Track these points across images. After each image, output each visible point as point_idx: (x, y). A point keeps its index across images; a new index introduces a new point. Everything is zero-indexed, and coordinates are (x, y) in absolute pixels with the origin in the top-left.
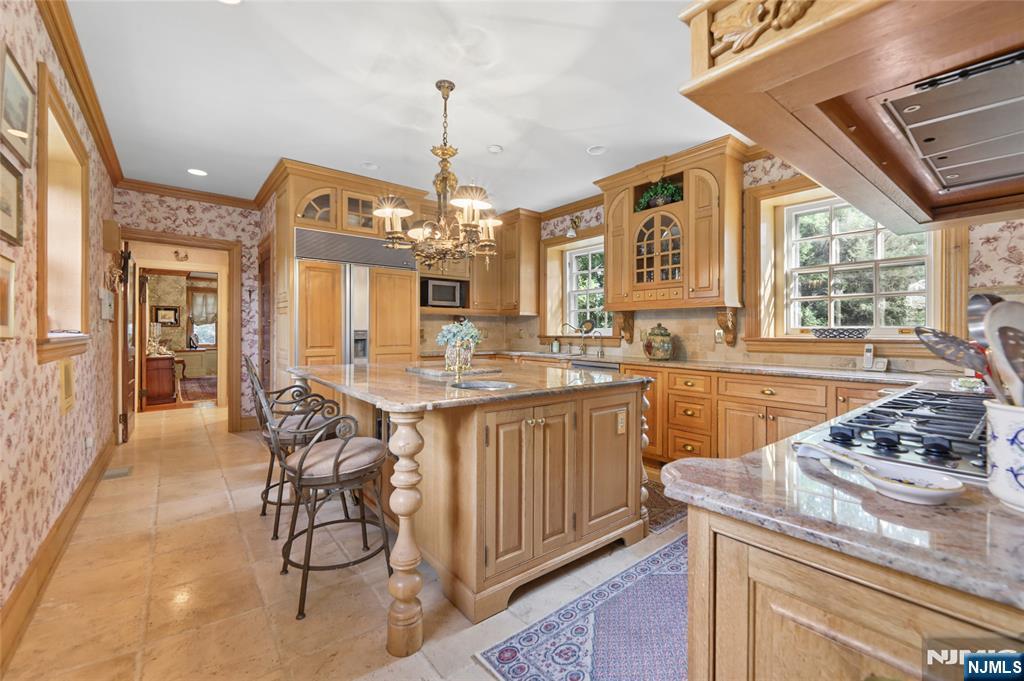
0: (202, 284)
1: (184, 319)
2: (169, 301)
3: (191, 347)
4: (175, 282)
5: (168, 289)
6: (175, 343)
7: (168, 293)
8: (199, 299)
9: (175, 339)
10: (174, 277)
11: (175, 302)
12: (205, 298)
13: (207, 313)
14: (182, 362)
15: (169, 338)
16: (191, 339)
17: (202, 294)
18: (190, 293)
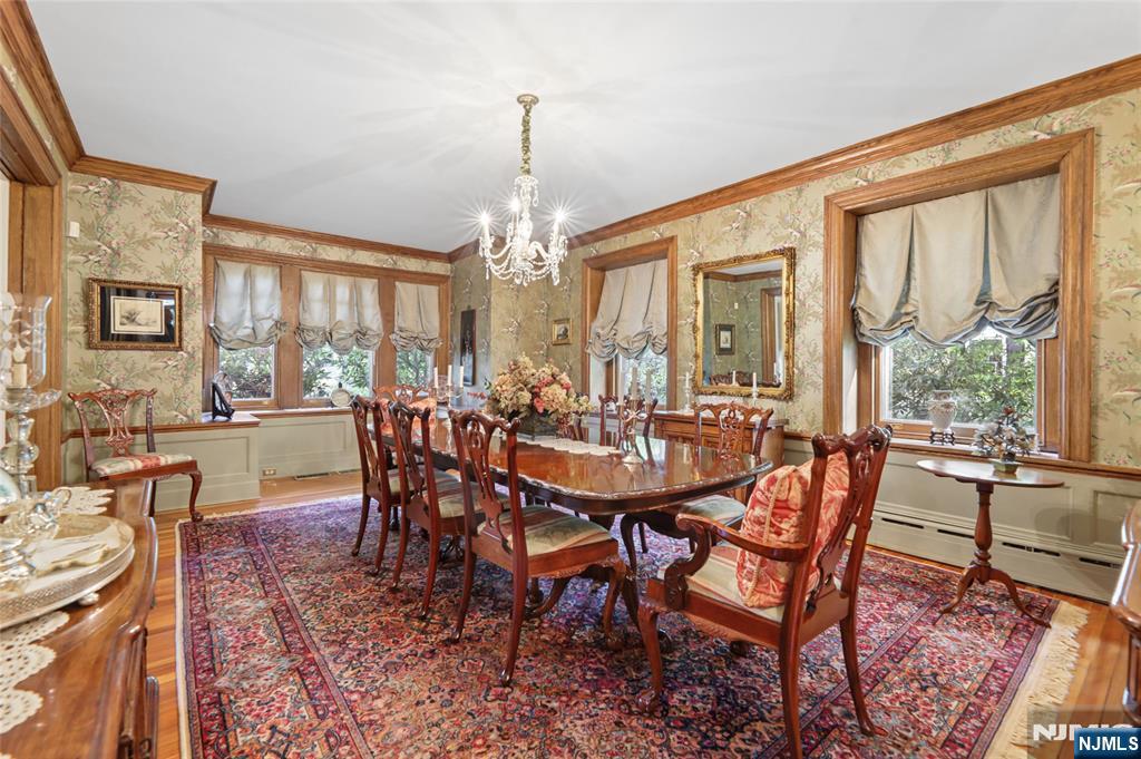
0: (241, 240)
1: (193, 329)
2: (148, 267)
3: (216, 412)
4: (168, 207)
5: (145, 229)
6: (167, 402)
7: (146, 243)
8: (233, 278)
9: (165, 389)
10: (169, 194)
11: (166, 271)
12: (248, 276)
13: (253, 317)
14: (188, 467)
15: (147, 387)
16: (215, 388)
17: (242, 267)
18: (211, 258)
